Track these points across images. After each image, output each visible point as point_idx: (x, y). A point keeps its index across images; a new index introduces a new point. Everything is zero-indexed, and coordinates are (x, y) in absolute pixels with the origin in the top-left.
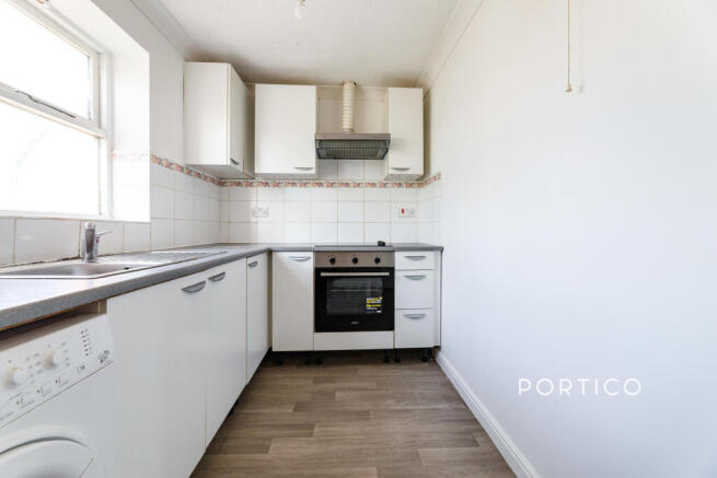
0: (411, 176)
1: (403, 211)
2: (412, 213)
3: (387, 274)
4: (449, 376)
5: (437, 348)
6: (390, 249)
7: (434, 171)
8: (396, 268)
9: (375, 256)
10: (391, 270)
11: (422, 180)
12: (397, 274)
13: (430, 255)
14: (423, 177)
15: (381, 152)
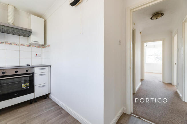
0: (39, 44)
1: (37, 55)
2: (40, 56)
3: (32, 75)
4: (53, 100)
5: (49, 94)
6: (32, 67)
7: (48, 44)
8: (35, 73)
9: (26, 69)
10: (33, 74)
11: (44, 46)
12: (35, 75)
13: (47, 68)
14: (44, 45)
15: (27, 35)
